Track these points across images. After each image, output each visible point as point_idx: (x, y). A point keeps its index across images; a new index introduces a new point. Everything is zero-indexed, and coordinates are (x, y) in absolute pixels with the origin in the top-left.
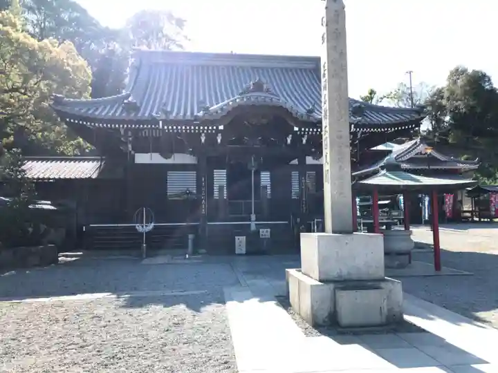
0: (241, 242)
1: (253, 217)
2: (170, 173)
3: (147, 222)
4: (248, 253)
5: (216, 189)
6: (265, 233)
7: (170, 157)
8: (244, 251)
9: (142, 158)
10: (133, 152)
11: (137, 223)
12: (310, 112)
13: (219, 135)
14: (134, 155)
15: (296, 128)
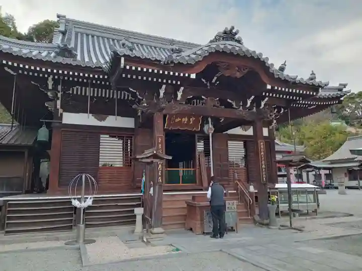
2: (102, 137)
3: (87, 193)
9: (70, 118)
10: (61, 111)
11: (73, 194)
12: (282, 69)
13: (182, 88)
14: (62, 114)
15: (269, 87)
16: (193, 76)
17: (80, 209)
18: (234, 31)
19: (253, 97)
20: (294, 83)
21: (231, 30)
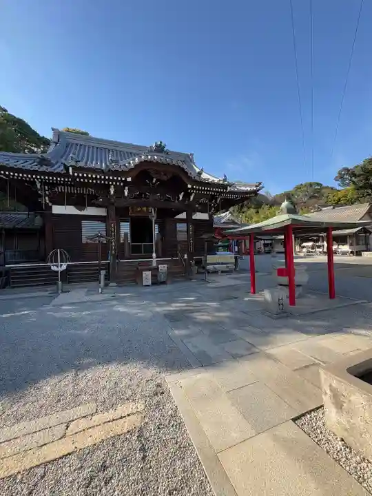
0: (147, 275)
1: (154, 255)
2: (84, 222)
3: (62, 261)
4: (153, 284)
5: (122, 236)
6: (163, 268)
7: (83, 210)
8: (150, 283)
9: (57, 210)
10: (50, 204)
11: (52, 262)
12: (200, 174)
13: (127, 188)
14: (51, 207)
15: (189, 186)
16: (129, 179)
17: (58, 272)
18: (162, 145)
19: (183, 193)
20: (208, 183)
21: (160, 145)
